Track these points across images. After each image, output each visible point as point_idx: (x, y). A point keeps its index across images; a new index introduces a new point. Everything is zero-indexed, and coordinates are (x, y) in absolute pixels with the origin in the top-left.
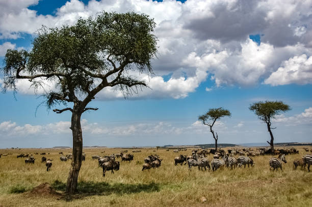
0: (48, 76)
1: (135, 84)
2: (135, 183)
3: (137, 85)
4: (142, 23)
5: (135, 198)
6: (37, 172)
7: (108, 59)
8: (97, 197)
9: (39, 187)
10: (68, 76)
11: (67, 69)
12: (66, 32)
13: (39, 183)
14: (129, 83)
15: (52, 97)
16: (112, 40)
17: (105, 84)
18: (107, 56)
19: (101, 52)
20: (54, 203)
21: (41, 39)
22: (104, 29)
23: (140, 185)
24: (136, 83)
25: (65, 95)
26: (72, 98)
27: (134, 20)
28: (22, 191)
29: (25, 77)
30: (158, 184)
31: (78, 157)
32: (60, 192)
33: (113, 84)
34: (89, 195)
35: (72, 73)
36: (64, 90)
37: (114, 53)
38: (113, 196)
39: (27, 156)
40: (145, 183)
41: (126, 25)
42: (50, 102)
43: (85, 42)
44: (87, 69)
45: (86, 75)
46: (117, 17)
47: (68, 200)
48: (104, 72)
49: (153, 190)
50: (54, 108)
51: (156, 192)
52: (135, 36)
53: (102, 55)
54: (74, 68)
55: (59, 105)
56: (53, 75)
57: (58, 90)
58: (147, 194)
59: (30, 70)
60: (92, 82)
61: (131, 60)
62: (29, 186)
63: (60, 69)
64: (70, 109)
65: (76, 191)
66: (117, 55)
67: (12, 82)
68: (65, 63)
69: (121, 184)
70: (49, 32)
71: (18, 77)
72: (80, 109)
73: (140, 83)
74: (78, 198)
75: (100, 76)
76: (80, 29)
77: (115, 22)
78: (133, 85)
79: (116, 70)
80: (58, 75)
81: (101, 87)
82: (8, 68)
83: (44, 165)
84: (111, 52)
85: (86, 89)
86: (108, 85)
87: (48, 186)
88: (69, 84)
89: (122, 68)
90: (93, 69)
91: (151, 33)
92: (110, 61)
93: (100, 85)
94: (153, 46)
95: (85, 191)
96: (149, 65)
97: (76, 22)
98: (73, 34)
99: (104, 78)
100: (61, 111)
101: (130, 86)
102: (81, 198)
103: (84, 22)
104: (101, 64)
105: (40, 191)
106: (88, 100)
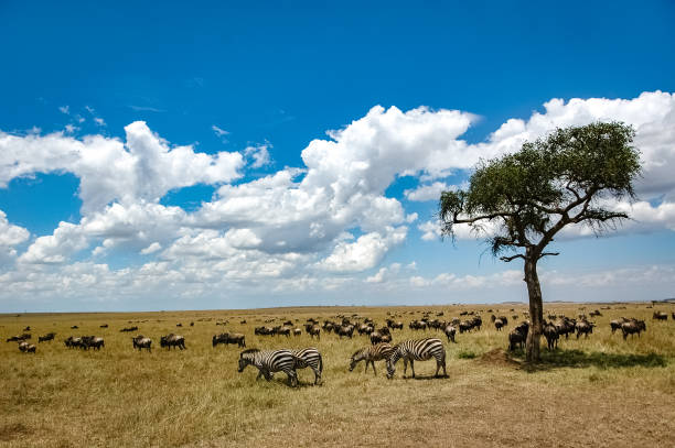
0: (491, 217)
1: (611, 217)
2: (624, 352)
3: (615, 219)
4: (615, 134)
5: (628, 374)
6: (486, 334)
7: (567, 188)
8: (569, 369)
9: (492, 353)
10: (515, 215)
11: (513, 207)
12: (508, 162)
13: (491, 348)
14: (601, 216)
15: (498, 243)
16: (572, 162)
17: (566, 220)
18: (565, 185)
19: (556, 179)
20: (512, 374)
21: (479, 174)
22: (559, 150)
23: (632, 356)
24: (612, 215)
25: (514, 239)
26: (523, 242)
27: (601, 132)
28: (471, 357)
29: (463, 221)
30: (662, 356)
31: (537, 317)
32: (518, 360)
33: (577, 220)
34: (557, 366)
35: (519, 210)
36: (511, 232)
37: (575, 179)
38: (592, 370)
39: (472, 313)
40: (640, 354)
41: (589, 141)
42: (496, 248)
43: (534, 171)
44: (539, 204)
45: (539, 212)
46: (575, 133)
47: (529, 371)
48: (564, 205)
49: (655, 365)
50: (501, 256)
51: (660, 368)
52: (605, 152)
53: (559, 184)
54: (521, 204)
55: (507, 251)
56: (496, 215)
57: (504, 234)
58: (644, 369)
59: (469, 212)
60: (548, 220)
61: (601, 185)
62: (478, 350)
63: (504, 207)
64: (521, 256)
65: (539, 360)
66: (580, 181)
67: (450, 229)
68: (510, 199)
69: (603, 354)
70: (488, 165)
71: (456, 222)
72: (534, 255)
73: (619, 215)
74: (542, 370)
75: (559, 211)
76: (526, 156)
77: (573, 139)
78: (607, 218)
79: (580, 201)
80: (502, 215)
81: (560, 225)
82: (444, 213)
83: (493, 325)
84: (571, 178)
85: (540, 228)
86: (570, 221)
87: (503, 352)
88: (518, 225)
89: (588, 198)
90: (547, 202)
91: (629, 145)
92: (571, 190)
93: (560, 222)
94: (633, 163)
95: (551, 361)
96: (629, 189)
97: (521, 147)
98: (518, 163)
99: (564, 213)
100: (510, 259)
101: (603, 220)
102: (548, 370)
103: (530, 146)
104: (558, 194)
105: (493, 357)
106: (544, 243)
